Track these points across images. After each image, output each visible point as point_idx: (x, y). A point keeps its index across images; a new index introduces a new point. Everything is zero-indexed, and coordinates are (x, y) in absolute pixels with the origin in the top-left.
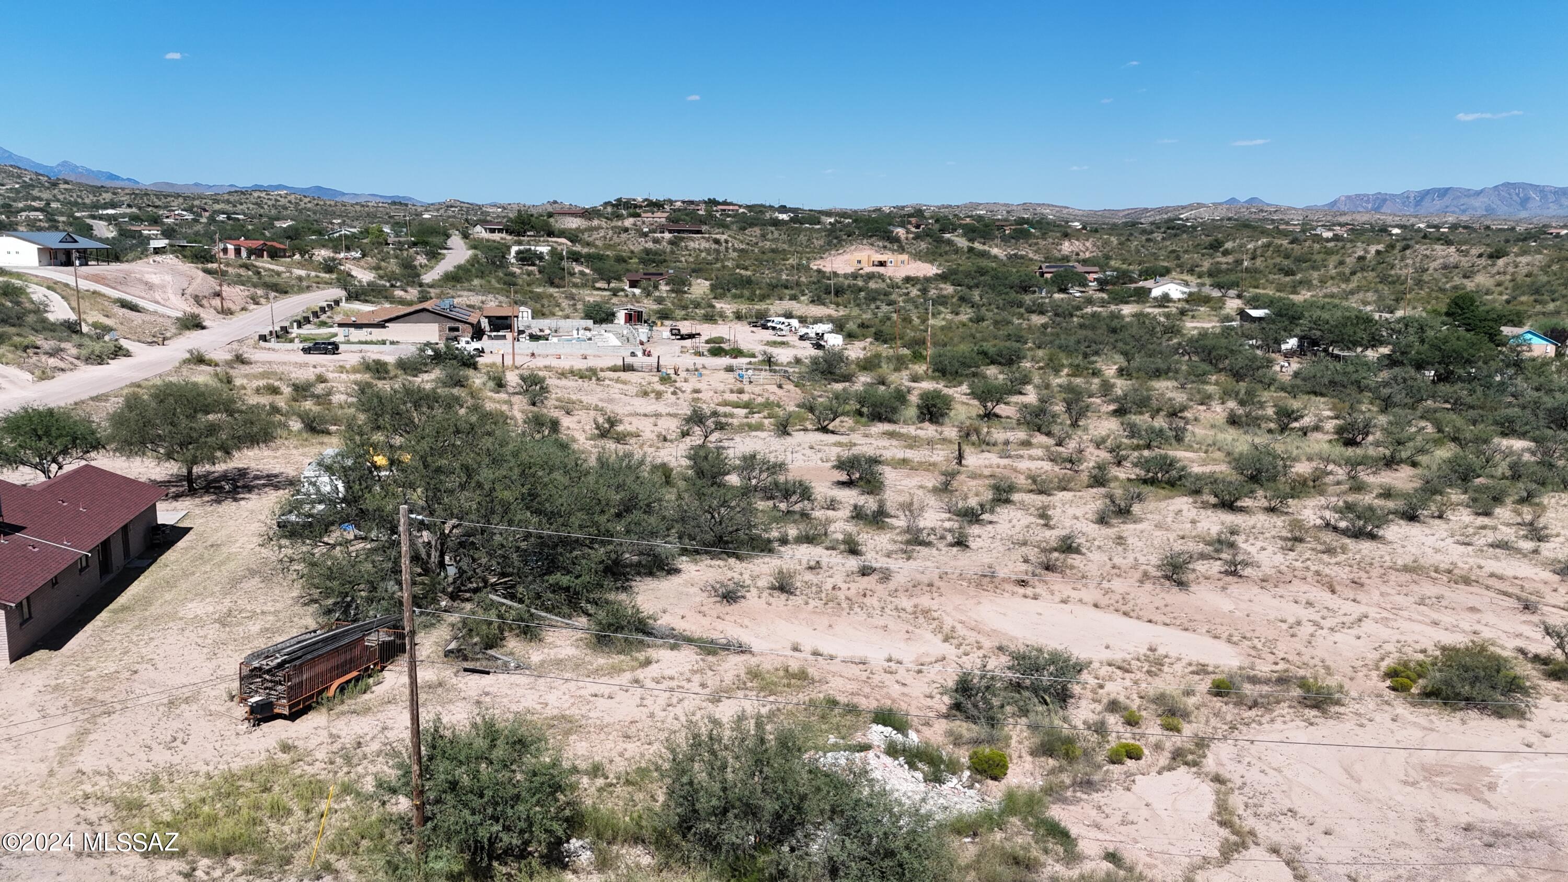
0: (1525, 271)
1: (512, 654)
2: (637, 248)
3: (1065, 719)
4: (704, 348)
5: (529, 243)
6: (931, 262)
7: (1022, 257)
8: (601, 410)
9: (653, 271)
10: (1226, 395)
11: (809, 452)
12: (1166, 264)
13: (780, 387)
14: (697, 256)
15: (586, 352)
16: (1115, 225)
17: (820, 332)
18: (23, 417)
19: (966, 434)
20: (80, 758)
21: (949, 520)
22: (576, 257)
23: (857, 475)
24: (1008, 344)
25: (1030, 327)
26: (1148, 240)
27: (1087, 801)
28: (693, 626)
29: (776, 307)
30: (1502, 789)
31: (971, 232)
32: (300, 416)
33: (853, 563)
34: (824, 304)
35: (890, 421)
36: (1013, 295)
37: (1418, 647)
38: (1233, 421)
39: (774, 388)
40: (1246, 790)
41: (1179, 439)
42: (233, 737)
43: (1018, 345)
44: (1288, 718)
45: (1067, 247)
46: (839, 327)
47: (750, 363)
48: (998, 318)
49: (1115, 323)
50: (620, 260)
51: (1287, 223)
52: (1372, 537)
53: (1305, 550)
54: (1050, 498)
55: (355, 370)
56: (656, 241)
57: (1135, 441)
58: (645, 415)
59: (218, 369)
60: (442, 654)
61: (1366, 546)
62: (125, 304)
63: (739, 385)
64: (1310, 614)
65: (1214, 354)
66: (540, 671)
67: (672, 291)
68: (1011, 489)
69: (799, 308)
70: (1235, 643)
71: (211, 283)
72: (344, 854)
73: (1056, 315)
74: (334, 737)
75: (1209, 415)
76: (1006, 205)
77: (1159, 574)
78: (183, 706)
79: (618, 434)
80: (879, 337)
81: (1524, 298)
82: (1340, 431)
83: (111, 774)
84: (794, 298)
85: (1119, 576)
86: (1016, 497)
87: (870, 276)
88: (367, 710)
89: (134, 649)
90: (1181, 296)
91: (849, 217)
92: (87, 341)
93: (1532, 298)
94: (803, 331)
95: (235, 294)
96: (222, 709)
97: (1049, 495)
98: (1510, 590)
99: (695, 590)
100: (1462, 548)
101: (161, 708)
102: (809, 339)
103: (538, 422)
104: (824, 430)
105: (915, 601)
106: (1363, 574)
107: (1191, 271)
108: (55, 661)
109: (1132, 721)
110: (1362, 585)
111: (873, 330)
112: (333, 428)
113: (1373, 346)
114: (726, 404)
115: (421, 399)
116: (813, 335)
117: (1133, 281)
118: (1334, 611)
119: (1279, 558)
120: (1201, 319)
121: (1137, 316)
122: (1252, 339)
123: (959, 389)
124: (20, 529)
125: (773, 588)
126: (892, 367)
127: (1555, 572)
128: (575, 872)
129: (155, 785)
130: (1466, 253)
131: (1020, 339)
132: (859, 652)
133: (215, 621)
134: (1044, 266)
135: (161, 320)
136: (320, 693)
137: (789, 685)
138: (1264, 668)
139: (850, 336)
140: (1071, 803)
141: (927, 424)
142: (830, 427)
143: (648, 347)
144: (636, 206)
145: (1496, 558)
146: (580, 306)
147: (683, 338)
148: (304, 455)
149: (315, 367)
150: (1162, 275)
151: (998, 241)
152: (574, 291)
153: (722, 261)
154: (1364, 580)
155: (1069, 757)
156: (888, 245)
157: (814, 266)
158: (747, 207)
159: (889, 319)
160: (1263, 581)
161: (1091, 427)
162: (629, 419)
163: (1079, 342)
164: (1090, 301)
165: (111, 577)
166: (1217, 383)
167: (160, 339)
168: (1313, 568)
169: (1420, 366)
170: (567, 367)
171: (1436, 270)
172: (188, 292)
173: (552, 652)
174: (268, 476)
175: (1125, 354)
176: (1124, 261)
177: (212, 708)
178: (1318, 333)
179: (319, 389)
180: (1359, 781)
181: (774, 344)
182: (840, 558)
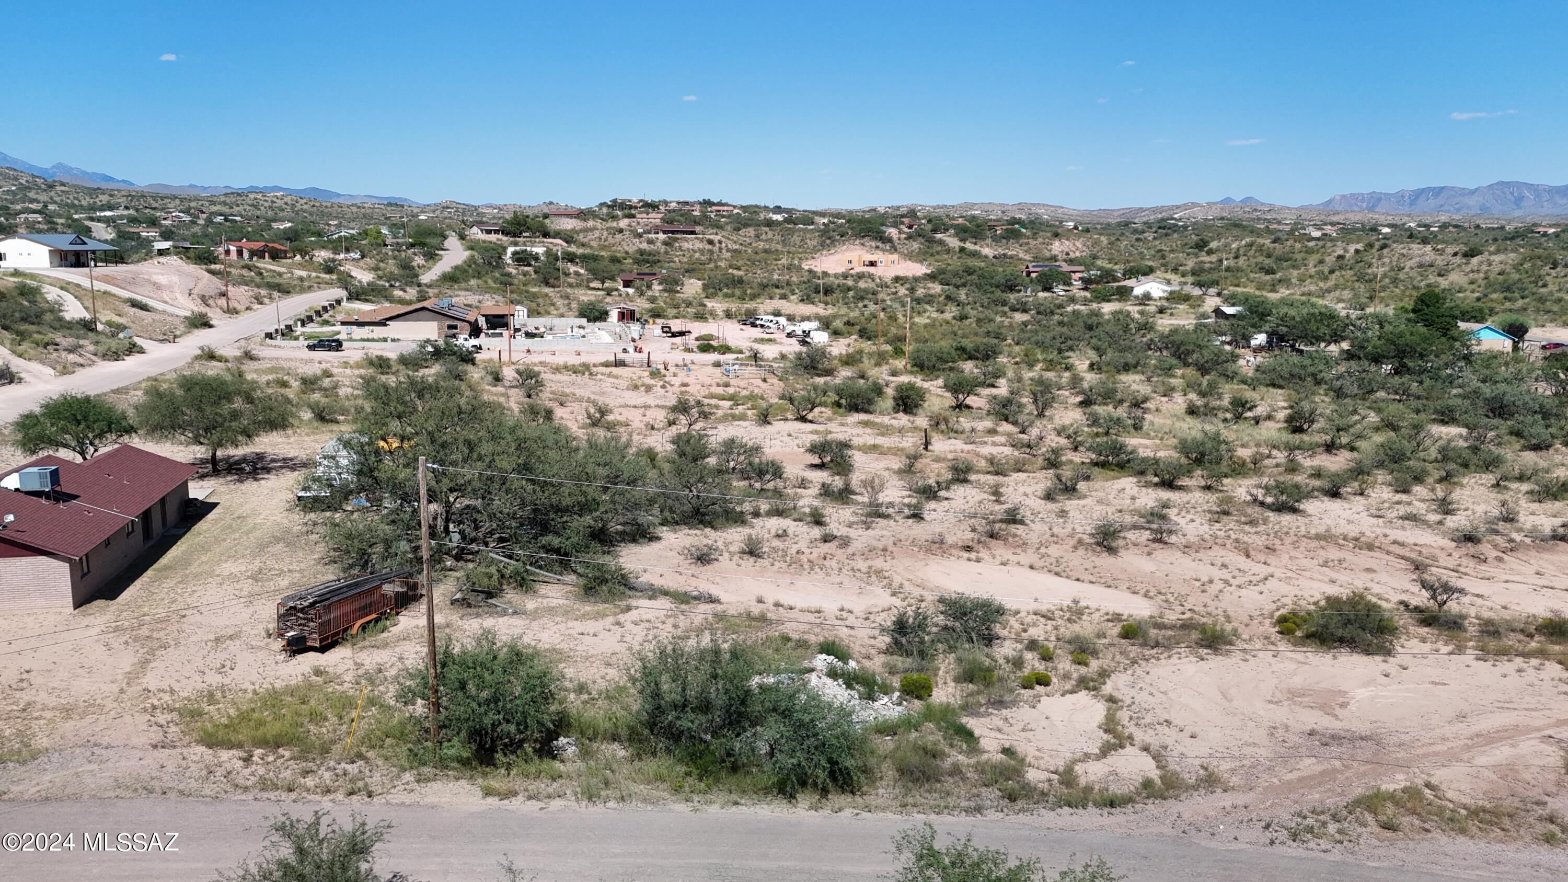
0: (1498, 269)
1: (509, 602)
2: (631, 249)
3: (987, 656)
4: (694, 344)
5: (524, 244)
6: (921, 262)
7: (1011, 257)
8: (594, 403)
9: (647, 271)
10: (1190, 386)
11: (786, 439)
12: (1150, 263)
13: (765, 380)
14: (691, 257)
15: (579, 349)
16: (1108, 225)
17: (807, 329)
18: (63, 404)
19: (937, 422)
20: (145, 681)
21: (909, 496)
22: (571, 258)
23: (829, 459)
24: (985, 340)
25: (1011, 325)
26: (1138, 240)
27: (997, 715)
28: (672, 582)
29: (764, 306)
30: (1353, 707)
31: (963, 232)
32: (310, 406)
33: (817, 532)
34: (813, 303)
35: (867, 411)
36: (998, 293)
37: (1312, 600)
38: (1192, 411)
39: (759, 382)
40: (1133, 707)
41: (1137, 427)
42: (273, 665)
43: (996, 341)
44: (1184, 655)
45: (1057, 247)
46: (826, 324)
47: (737, 359)
48: (982, 316)
49: (1094, 320)
50: (615, 260)
51: (1279, 223)
52: (1294, 510)
53: (1230, 523)
54: (1006, 479)
55: (358, 366)
56: (650, 242)
57: (1095, 430)
58: (635, 407)
59: (230, 365)
60: (448, 603)
61: (1287, 519)
62: (135, 304)
63: (725, 379)
64: (1224, 574)
65: (1182, 349)
66: (535, 615)
67: (665, 290)
68: (968, 469)
69: (787, 307)
70: (1151, 598)
71: (217, 284)
72: (373, 747)
73: (1039, 313)
74: (359, 665)
75: (1170, 405)
76: (1001, 205)
77: (1093, 541)
78: (228, 642)
79: (608, 423)
80: (864, 334)
81: (1494, 296)
82: (1290, 420)
83: (172, 692)
84: (784, 297)
85: (1056, 543)
86: (973, 477)
87: (861, 276)
88: (385, 645)
89: (180, 599)
90: (1162, 295)
91: (843, 217)
92: (103, 339)
93: (1502, 296)
94: (790, 328)
95: (241, 295)
96: (262, 644)
97: (1005, 476)
98: (1407, 554)
99: (674, 553)
100: (1374, 520)
101: (209, 644)
102: (795, 336)
103: (533, 411)
104: (803, 419)
105: (869, 563)
106: (1277, 542)
107: (1175, 270)
108: (112, 609)
109: (1047, 657)
110: (1274, 550)
111: (858, 327)
112: (342, 418)
113: (1336, 342)
114: (712, 396)
115: (422, 390)
116: (800, 333)
117: (1115, 280)
118: (1244, 572)
119: (1206, 527)
120: (1180, 317)
121: (1115, 313)
122: (1221, 335)
123: (935, 383)
124: (75, 497)
125: (744, 552)
126: (873, 362)
127: (1453, 540)
128: (562, 761)
129: (211, 698)
130: (1441, 252)
131: (998, 336)
132: (815, 604)
133: (248, 577)
134: (1030, 265)
135: (170, 318)
136: (345, 630)
137: (750, 627)
138: (1171, 617)
139: (836, 333)
140: (983, 716)
141: (901, 415)
142: (810, 417)
143: (639, 344)
144: (631, 207)
145: (1403, 528)
146: (574, 305)
147: (674, 335)
148: (316, 441)
149: (320, 363)
150: (1145, 274)
151: (989, 241)
152: (569, 290)
153: (716, 261)
154: (1278, 547)
155: (988, 684)
156: (880, 244)
157: (806, 266)
158: (742, 207)
159: (875, 317)
160: (1186, 547)
161: (1057, 417)
162: (620, 410)
163: (1054, 338)
164: (1073, 300)
165: (152, 542)
166: (1183, 377)
167: (170, 337)
168: (1233, 536)
169: (1377, 360)
170: (561, 363)
171: (1412, 268)
172: (195, 292)
173: (545, 601)
174: (284, 459)
175: (1097, 349)
176: (1110, 261)
177: (253, 643)
178: (1285, 329)
179: (326, 382)
180: (1231, 701)
181: (761, 341)
182: (805, 528)
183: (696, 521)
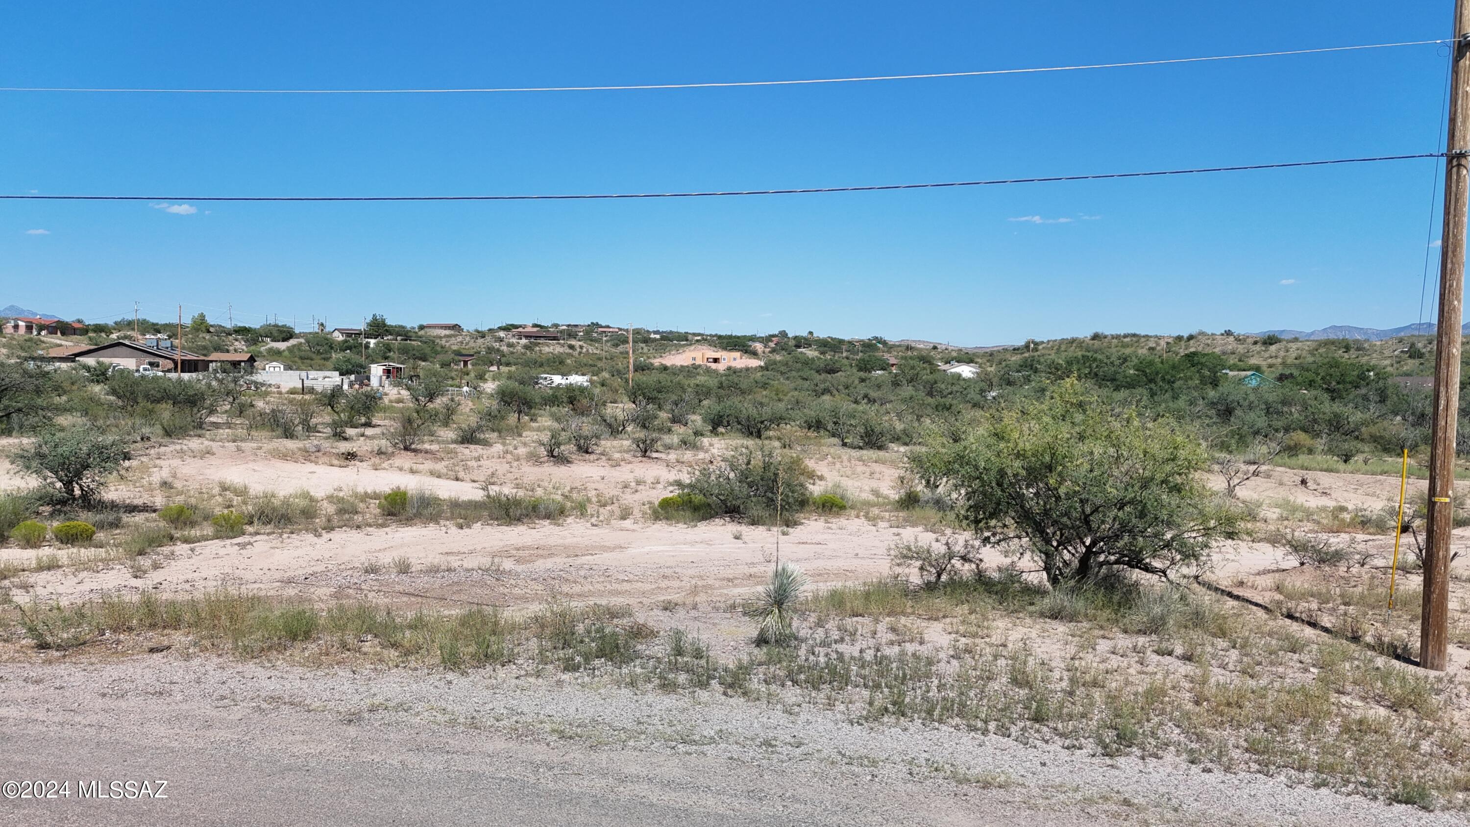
0: (1294, 355)
17: (573, 382)
56: (510, 345)
90: (972, 376)
117: (933, 366)
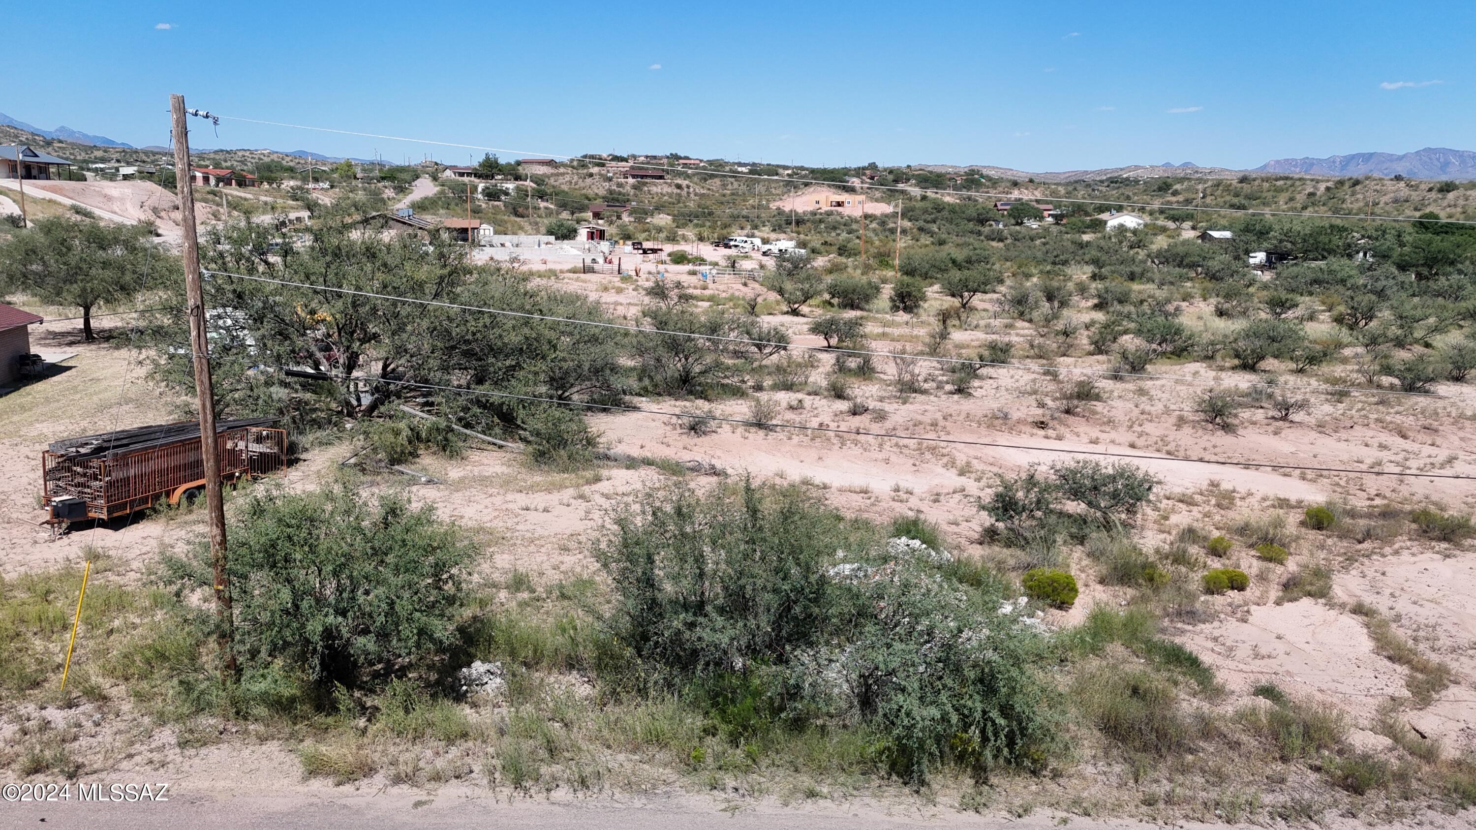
1: (424, 469)
2: (601, 190)
4: (667, 258)
5: (495, 183)
6: (888, 203)
9: (617, 205)
10: (1207, 293)
12: (1117, 203)
13: (745, 285)
14: (659, 198)
15: (546, 259)
16: (1060, 181)
17: (783, 248)
22: (540, 196)
23: (837, 339)
28: (658, 452)
29: (738, 231)
31: (924, 183)
33: (843, 406)
34: (785, 232)
35: (862, 309)
36: (971, 227)
38: (1221, 313)
39: (739, 286)
40: (1404, 622)
42: (28, 546)
44: (1414, 551)
45: (1017, 195)
50: (585, 198)
52: (1427, 392)
53: (1355, 402)
56: (620, 185)
61: (1422, 400)
63: (703, 284)
64: (1388, 456)
65: (1186, 261)
66: (460, 485)
67: (635, 220)
68: (1008, 348)
75: (1194, 308)
77: (1199, 418)
80: (843, 253)
84: (755, 228)
85: (1151, 421)
87: (829, 213)
90: (1137, 226)
94: (766, 248)
97: (1048, 359)
99: (657, 423)
104: (795, 313)
106: (1432, 422)
109: (1217, 552)
110: (1435, 431)
111: (836, 248)
116: (776, 251)
117: (1088, 214)
118: (1415, 454)
119: (1329, 408)
123: (931, 288)
125: (749, 425)
130: (1415, 188)
134: (998, 205)
136: (157, 497)
138: (1358, 503)
139: (815, 251)
141: (902, 313)
142: (800, 312)
143: (610, 257)
144: (601, 159)
146: (542, 228)
147: (646, 252)
150: (1115, 210)
151: (949, 190)
152: (538, 219)
153: (684, 202)
154: (1436, 427)
155: (1152, 586)
156: (845, 191)
157: (774, 205)
158: (708, 161)
159: (851, 242)
161: (1074, 315)
164: (1047, 231)
166: (1194, 287)
168: (1372, 417)
171: (1387, 204)
172: (147, 204)
173: (477, 470)
175: (1096, 262)
177: (14, 516)
181: (737, 257)
182: (824, 402)
183: (684, 392)
